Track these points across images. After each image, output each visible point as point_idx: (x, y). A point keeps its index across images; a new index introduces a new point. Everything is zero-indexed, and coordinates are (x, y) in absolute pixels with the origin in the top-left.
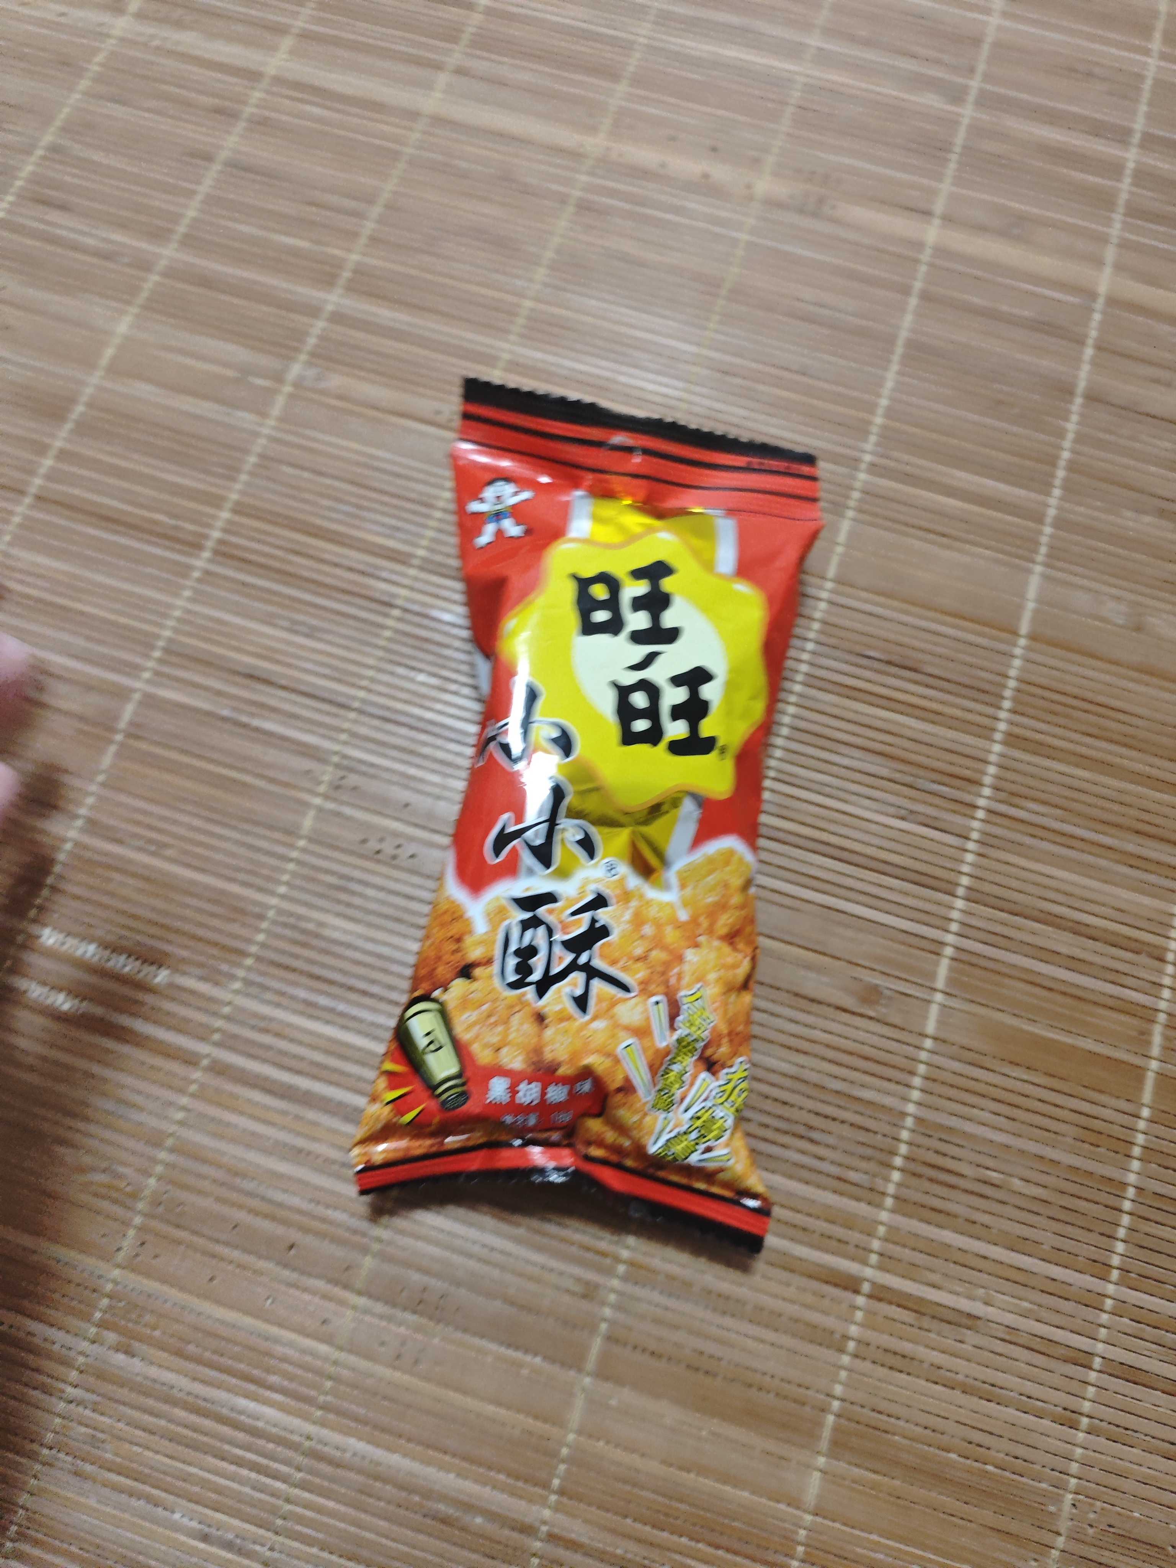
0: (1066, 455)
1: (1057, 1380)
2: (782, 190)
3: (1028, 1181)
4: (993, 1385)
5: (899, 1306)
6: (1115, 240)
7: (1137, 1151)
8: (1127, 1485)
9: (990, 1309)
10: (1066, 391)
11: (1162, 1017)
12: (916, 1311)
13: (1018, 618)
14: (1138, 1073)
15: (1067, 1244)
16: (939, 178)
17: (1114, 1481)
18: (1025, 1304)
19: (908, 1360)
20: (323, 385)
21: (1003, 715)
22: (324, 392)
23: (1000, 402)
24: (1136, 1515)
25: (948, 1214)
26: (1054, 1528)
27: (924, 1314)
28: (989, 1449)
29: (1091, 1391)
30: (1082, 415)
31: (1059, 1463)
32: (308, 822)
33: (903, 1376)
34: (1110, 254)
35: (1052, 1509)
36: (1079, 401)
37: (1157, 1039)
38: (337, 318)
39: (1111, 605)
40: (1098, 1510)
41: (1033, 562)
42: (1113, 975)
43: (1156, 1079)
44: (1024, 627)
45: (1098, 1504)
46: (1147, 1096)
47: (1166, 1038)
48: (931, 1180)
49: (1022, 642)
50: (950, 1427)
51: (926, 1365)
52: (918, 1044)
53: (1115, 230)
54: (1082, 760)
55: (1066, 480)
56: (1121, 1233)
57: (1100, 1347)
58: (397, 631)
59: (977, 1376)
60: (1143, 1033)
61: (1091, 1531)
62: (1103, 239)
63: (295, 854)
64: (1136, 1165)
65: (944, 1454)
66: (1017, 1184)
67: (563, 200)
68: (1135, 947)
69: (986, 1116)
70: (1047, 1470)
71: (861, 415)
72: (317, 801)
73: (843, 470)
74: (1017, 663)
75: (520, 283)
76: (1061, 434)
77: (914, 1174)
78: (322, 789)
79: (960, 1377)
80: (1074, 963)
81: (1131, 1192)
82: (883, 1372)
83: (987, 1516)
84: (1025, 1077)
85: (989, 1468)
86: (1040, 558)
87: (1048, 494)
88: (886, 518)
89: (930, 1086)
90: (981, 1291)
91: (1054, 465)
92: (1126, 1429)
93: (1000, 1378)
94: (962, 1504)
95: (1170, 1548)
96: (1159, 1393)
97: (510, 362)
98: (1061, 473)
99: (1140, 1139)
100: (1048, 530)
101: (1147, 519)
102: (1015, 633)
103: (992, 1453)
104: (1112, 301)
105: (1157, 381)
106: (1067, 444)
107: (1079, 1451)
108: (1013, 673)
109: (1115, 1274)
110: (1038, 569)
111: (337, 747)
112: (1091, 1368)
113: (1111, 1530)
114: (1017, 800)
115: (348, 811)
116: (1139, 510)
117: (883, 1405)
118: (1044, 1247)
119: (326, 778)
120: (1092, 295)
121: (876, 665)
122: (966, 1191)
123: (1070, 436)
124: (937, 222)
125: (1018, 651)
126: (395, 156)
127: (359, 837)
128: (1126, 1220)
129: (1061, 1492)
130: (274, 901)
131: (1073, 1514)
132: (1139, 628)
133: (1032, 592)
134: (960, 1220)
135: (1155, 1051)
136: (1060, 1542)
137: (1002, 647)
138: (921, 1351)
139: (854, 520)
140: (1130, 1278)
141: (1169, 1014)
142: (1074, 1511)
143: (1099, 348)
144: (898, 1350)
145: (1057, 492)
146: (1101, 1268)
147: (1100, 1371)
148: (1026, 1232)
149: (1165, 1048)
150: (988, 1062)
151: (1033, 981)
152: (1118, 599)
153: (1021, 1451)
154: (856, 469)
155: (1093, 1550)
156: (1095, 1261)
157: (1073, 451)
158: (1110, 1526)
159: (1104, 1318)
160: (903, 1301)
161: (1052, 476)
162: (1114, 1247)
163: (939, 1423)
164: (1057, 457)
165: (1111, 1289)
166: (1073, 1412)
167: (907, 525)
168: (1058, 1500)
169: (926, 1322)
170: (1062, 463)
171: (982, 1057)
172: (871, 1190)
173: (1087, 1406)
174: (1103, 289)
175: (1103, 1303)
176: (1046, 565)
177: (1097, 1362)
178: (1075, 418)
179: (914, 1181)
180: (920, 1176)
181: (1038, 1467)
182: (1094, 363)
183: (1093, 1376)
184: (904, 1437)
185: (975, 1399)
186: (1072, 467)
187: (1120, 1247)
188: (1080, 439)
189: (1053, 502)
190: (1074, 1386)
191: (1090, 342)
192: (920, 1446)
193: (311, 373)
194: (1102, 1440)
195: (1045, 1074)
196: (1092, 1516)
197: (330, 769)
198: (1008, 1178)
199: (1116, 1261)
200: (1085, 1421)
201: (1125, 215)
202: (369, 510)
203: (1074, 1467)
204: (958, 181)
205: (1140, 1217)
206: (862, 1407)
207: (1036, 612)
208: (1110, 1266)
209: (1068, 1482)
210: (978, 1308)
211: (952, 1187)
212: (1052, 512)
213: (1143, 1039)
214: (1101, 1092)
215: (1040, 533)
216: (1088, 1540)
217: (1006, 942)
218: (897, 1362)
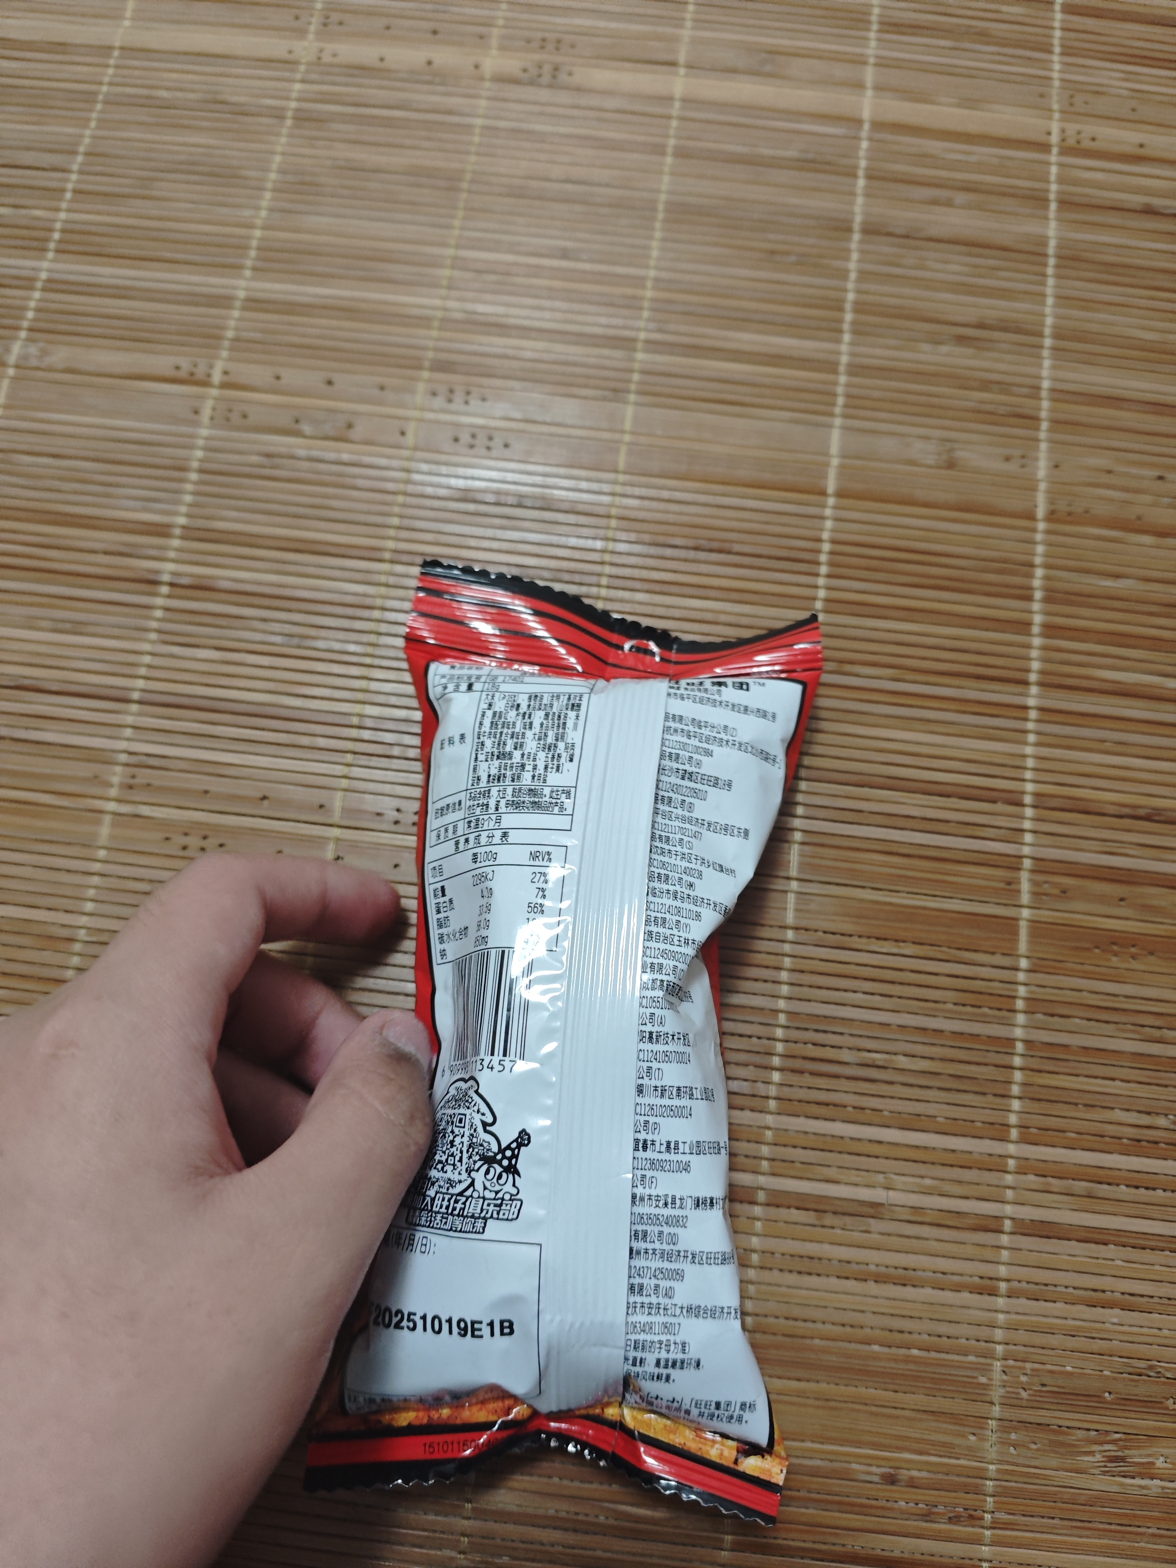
0: (851, 296)
1: (969, 1250)
2: (512, 64)
3: (914, 1056)
4: (906, 1269)
5: (798, 1208)
6: (872, 60)
7: (1020, 1004)
8: (1054, 1340)
9: (891, 1193)
10: (843, 228)
11: (1027, 863)
12: (816, 1211)
13: (824, 477)
14: (1010, 925)
15: (959, 1112)
16: (679, 23)
17: (1039, 1339)
18: (928, 1182)
19: (816, 1261)
20: (48, 361)
21: (821, 581)
22: (50, 369)
23: (772, 252)
24: (1069, 1368)
25: (835, 1105)
26: (988, 1399)
27: (825, 1212)
28: (910, 1333)
29: (1005, 1255)
30: (862, 252)
31: (984, 1332)
32: (105, 831)
33: (814, 1278)
34: (869, 75)
35: (983, 1380)
36: (856, 237)
37: (1025, 886)
38: (52, 285)
39: (919, 445)
40: (1029, 1372)
41: (832, 415)
42: (970, 829)
43: (1029, 927)
44: (831, 486)
45: (1028, 1365)
46: (1023, 946)
47: (1034, 883)
48: (813, 1074)
49: (831, 501)
50: (869, 1319)
51: (835, 1262)
52: (780, 937)
53: (872, 49)
54: (910, 613)
55: (854, 323)
56: (1015, 1090)
57: (1008, 1209)
58: (167, 609)
59: (888, 1262)
60: (1009, 883)
61: (1024, 1394)
62: (860, 61)
63: (97, 867)
64: (1021, 1018)
65: (866, 1348)
66: (903, 1062)
67: (278, 115)
68: (989, 796)
69: (859, 998)
70: (973, 1342)
71: (630, 291)
72: (112, 806)
73: (618, 354)
74: (829, 524)
75: (247, 213)
76: (843, 275)
77: (793, 1071)
78: (113, 792)
79: (872, 1267)
80: (928, 824)
81: (1020, 1047)
82: (793, 1279)
83: (919, 1399)
84: (895, 951)
85: (915, 1352)
86: (838, 410)
87: (839, 341)
88: (670, 396)
89: (797, 978)
90: (880, 1178)
91: (841, 309)
92: (1046, 1285)
93: (911, 1260)
94: (892, 1393)
95: (1107, 1395)
96: (1074, 1243)
97: (248, 300)
98: (848, 317)
99: (1022, 991)
100: (843, 379)
101: (945, 349)
102: (823, 493)
103: (916, 1336)
104: (878, 125)
105: (935, 202)
106: (850, 285)
107: (1001, 1317)
108: (826, 535)
109: (1014, 1133)
110: (838, 421)
111: (123, 745)
112: (1002, 1232)
113: (1044, 1389)
114: (848, 668)
115: (145, 810)
116: (936, 342)
117: (796, 1311)
118: (939, 1119)
119: (115, 780)
120: (859, 122)
121: (682, 553)
122: (849, 1078)
123: (853, 276)
124: (682, 71)
125: (828, 512)
126: (90, 98)
127: (161, 835)
128: (1018, 1076)
129: (989, 1361)
130: (84, 920)
131: (1005, 1381)
132: (951, 465)
133: (834, 448)
134: (850, 1109)
135: (1025, 898)
136: (996, 1411)
137: (812, 510)
138: (826, 1250)
139: (636, 404)
140: (1031, 1134)
141: (1033, 858)
142: (1005, 1377)
143: (870, 177)
144: (802, 1253)
145: (847, 337)
146: (999, 1131)
147: (1011, 1233)
148: (919, 1108)
149: (1035, 894)
150: (856, 942)
151: (889, 850)
152: (926, 438)
153: (943, 1329)
154: (635, 350)
155: (1031, 1412)
156: (992, 1124)
157: (858, 292)
158: (1043, 1385)
159: (1009, 1179)
160: (802, 1203)
161: (841, 321)
162: (1010, 1105)
163: (858, 1318)
164: (843, 301)
165: (1012, 1149)
166: (991, 1279)
167: (694, 399)
168: (986, 1370)
169: (829, 1220)
170: (848, 306)
171: (847, 939)
172: (754, 1096)
173: (1003, 1271)
174: (866, 114)
175: (1006, 1165)
176: (845, 416)
177: (1008, 1225)
178: (855, 256)
179: (795, 1079)
180: (801, 1072)
181: (963, 1341)
182: (868, 194)
183: (1005, 1239)
184: (822, 1339)
185: (891, 1287)
186: (859, 308)
187: (1016, 1105)
188: (863, 276)
189: (844, 348)
190: (988, 1254)
191: (861, 173)
192: (841, 1344)
193: (33, 350)
194: (1023, 1301)
195: (914, 943)
196: (1024, 1379)
197: (118, 769)
198: (894, 1057)
199: (1013, 1119)
200: (1003, 1286)
201: (879, 31)
202: (117, 485)
203: (999, 1334)
204: (699, 23)
205: (1032, 1070)
206: (777, 1317)
207: (841, 467)
208: (1008, 1125)
209: (995, 1350)
210: (878, 1195)
211: (836, 1076)
212: (844, 359)
213: (1011, 888)
214: (975, 951)
215: (836, 383)
216: (1024, 1403)
217: (857, 817)
218: (806, 1265)
